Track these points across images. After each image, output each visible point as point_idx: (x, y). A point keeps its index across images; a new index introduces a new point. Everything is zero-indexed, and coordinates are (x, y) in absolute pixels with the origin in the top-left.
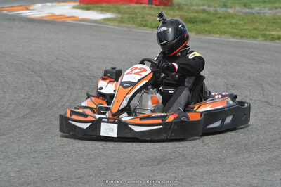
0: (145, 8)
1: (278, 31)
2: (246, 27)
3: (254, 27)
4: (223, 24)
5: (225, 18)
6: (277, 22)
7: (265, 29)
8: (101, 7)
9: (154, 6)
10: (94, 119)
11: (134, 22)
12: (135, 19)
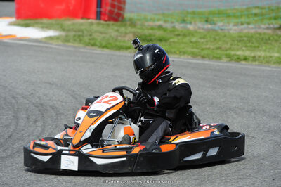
0: (92, 24)
1: (243, 50)
2: (208, 46)
3: (218, 46)
4: (183, 43)
5: (185, 35)
6: (243, 40)
7: (230, 49)
8: (42, 23)
9: (102, 22)
10: (54, 151)
11: (81, 41)
12: (81, 38)
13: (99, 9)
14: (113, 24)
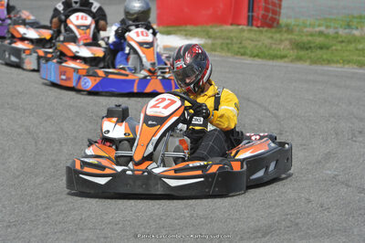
0: (243, 31)
4: (347, 50)
5: (349, 42)
8: (185, 31)
9: (255, 28)
11: (229, 49)
12: (230, 46)
13: (250, 14)
14: (266, 31)
